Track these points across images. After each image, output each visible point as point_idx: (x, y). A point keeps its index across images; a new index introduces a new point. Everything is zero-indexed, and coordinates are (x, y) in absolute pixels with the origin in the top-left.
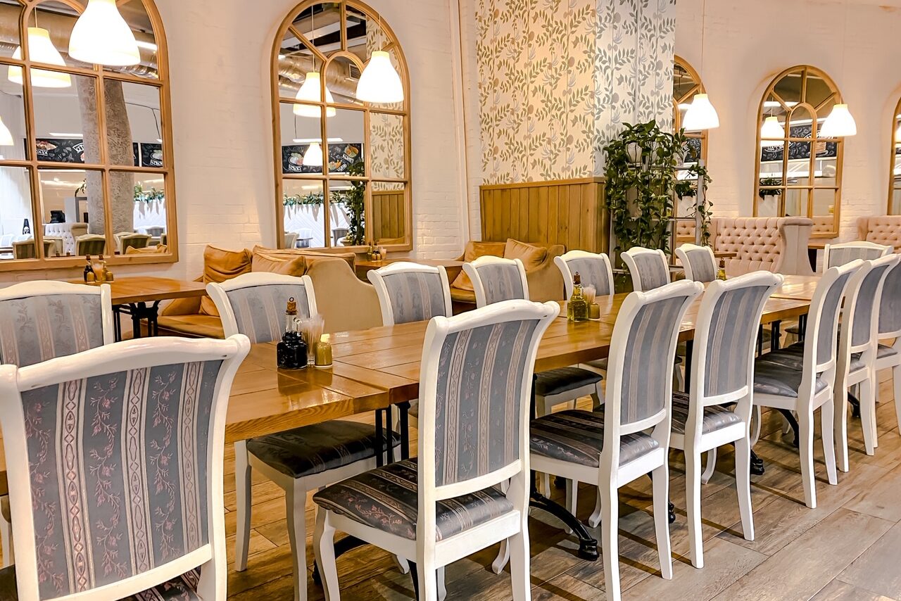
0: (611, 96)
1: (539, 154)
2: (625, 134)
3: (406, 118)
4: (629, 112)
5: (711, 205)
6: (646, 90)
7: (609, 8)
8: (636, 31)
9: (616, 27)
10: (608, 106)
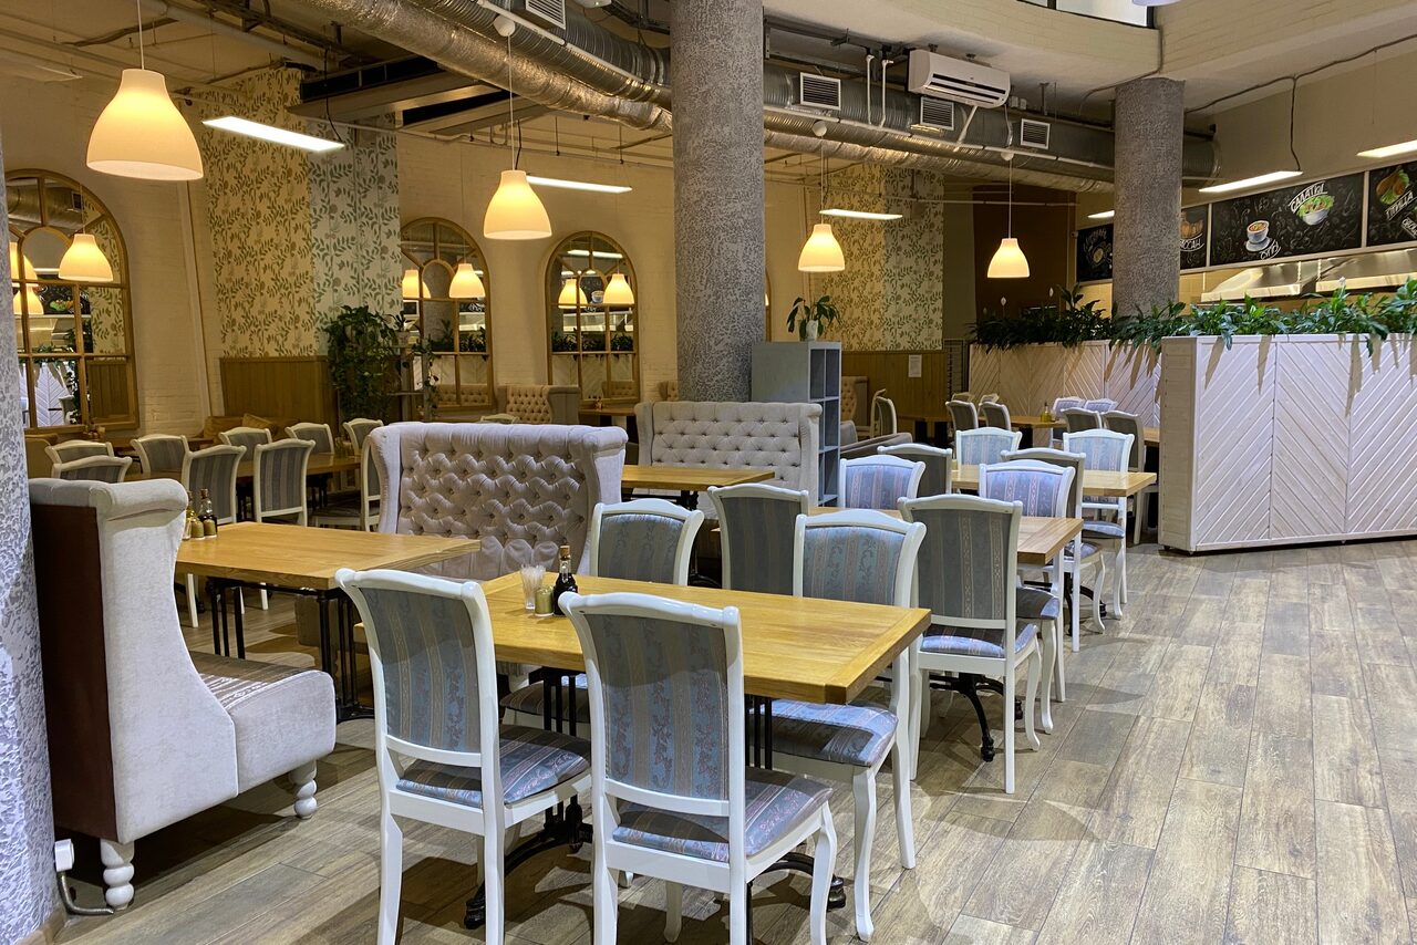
0: (331, 280)
1: (273, 330)
2: (342, 317)
3: (125, 292)
4: (354, 294)
5: (436, 379)
6: (371, 274)
7: (323, 201)
8: (355, 220)
9: (333, 218)
10: (329, 290)
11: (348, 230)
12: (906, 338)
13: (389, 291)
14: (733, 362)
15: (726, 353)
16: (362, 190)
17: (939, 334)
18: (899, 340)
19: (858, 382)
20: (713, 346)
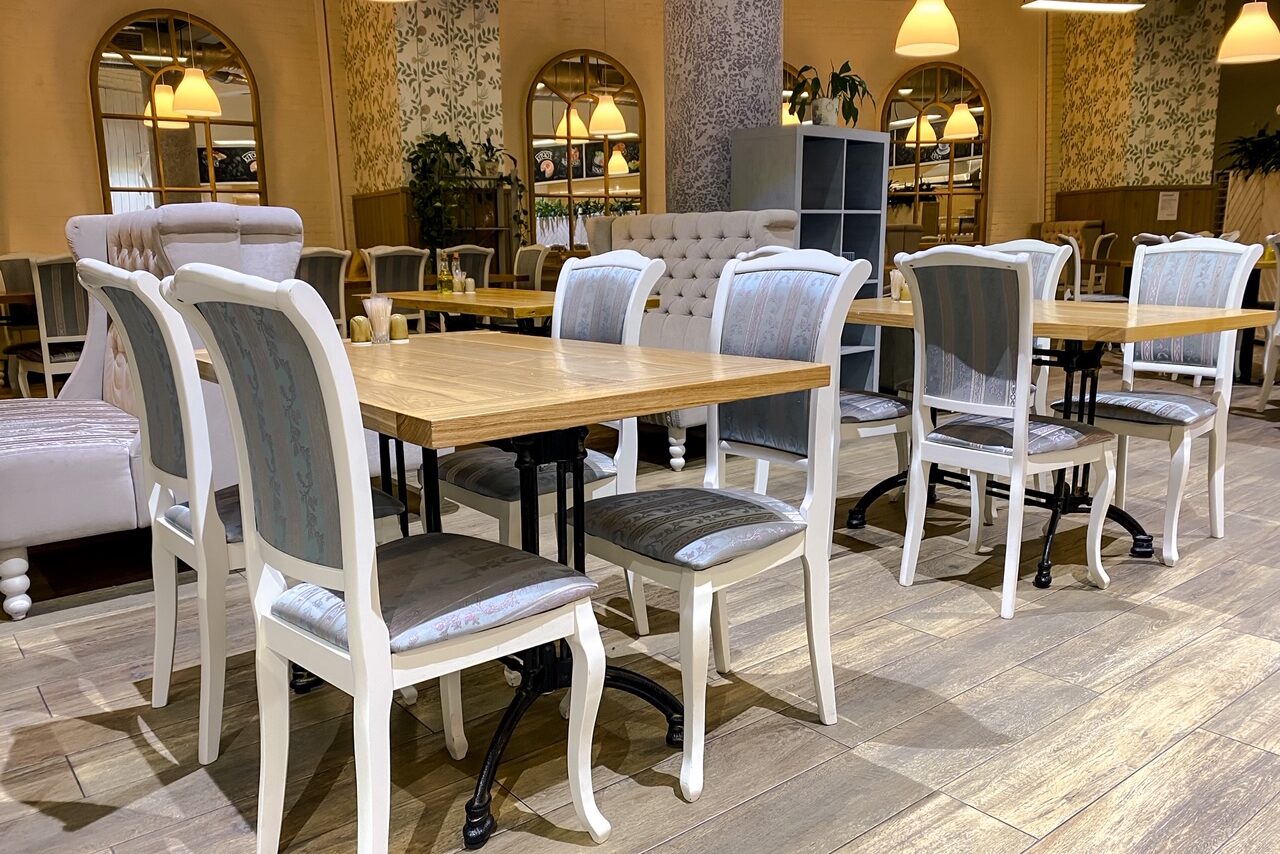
0: (419, 108)
3: (257, 129)
4: (446, 122)
6: (465, 101)
7: (410, 22)
8: (447, 42)
9: (421, 41)
10: (417, 118)
11: (440, 54)
12: (1158, 170)
13: (486, 120)
14: (718, 162)
15: (710, 149)
16: (454, 10)
17: (1207, 165)
18: (1147, 173)
19: (1087, 227)
20: (694, 141)
